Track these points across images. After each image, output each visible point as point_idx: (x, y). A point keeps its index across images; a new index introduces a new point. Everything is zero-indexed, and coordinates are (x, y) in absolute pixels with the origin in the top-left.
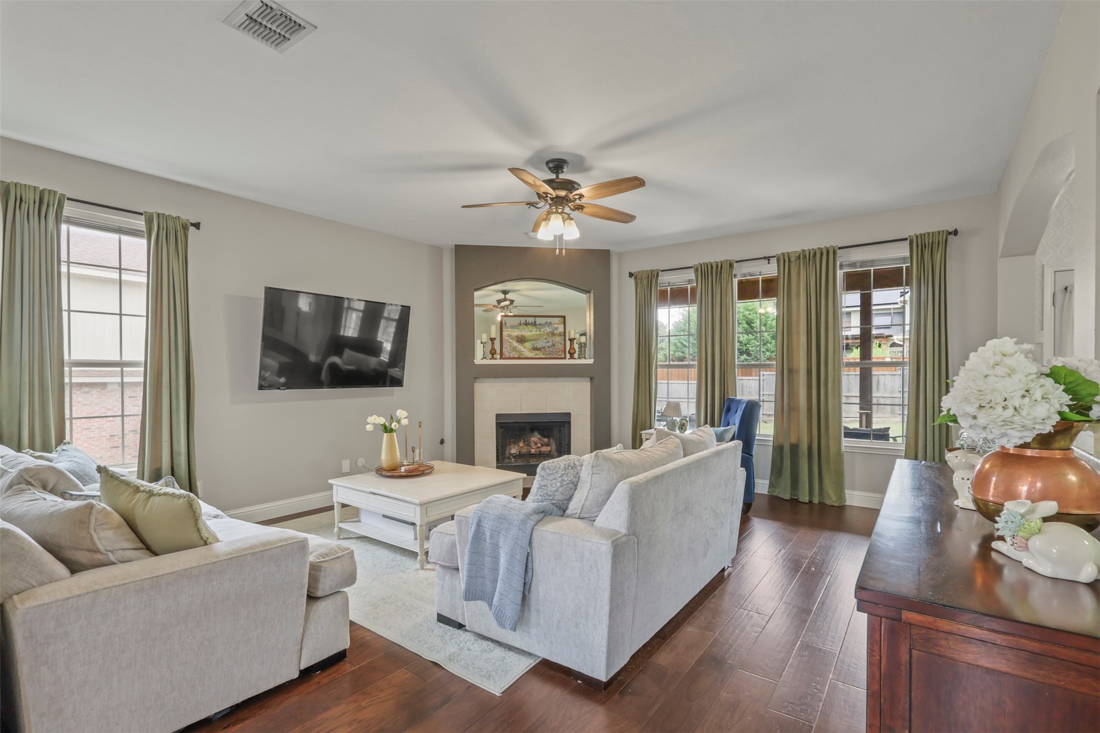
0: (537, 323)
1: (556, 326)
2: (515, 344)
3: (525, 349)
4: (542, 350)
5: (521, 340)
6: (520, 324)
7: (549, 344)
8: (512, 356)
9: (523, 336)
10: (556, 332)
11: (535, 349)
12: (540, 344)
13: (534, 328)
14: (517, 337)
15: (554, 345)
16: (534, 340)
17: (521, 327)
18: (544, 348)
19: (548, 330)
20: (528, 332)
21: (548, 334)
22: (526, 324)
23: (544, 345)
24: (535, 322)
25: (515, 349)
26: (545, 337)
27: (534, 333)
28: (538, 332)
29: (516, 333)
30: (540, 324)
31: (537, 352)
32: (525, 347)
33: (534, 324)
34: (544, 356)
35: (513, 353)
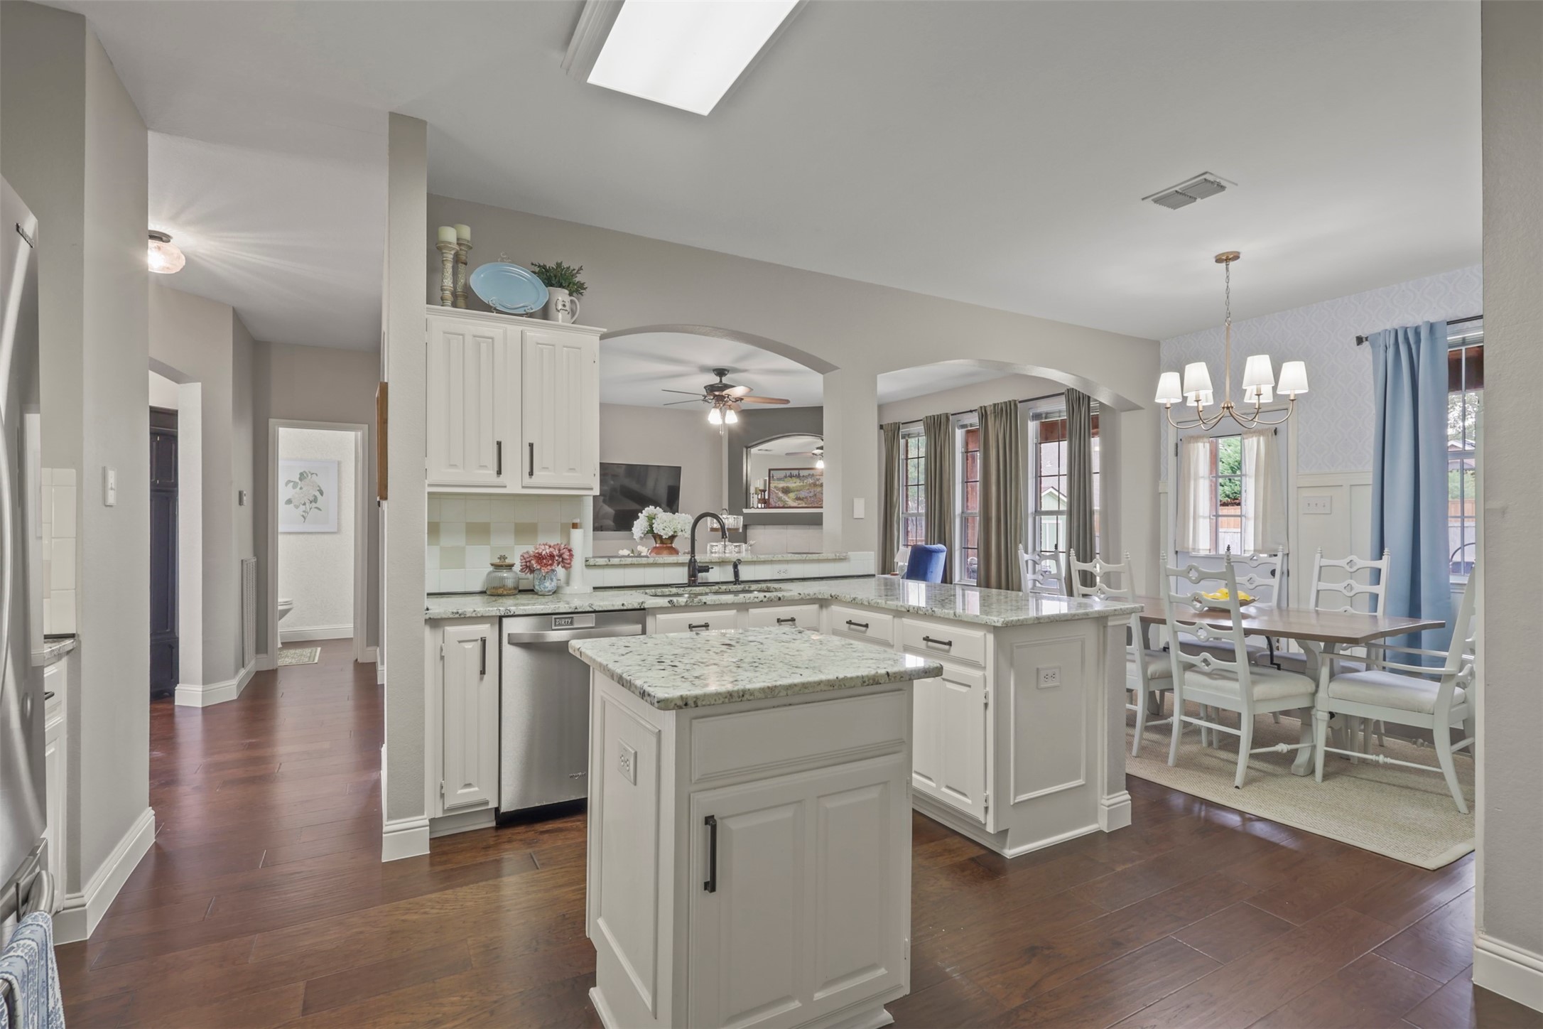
0: (801, 475)
1: (818, 477)
2: (781, 494)
3: (789, 500)
4: (805, 500)
5: (786, 491)
6: (786, 477)
7: (811, 494)
8: (777, 505)
9: (787, 487)
10: (817, 483)
11: (798, 499)
12: (802, 494)
13: (798, 480)
14: (783, 488)
15: (815, 495)
16: (797, 491)
17: (786, 479)
18: (806, 498)
19: (810, 481)
20: (793, 484)
21: (810, 485)
22: (791, 476)
23: (807, 495)
24: (799, 474)
25: (780, 499)
26: (807, 488)
27: (798, 484)
28: (802, 484)
29: (782, 484)
30: (803, 476)
31: (799, 502)
32: (789, 497)
33: (798, 476)
34: (806, 506)
35: (779, 503)
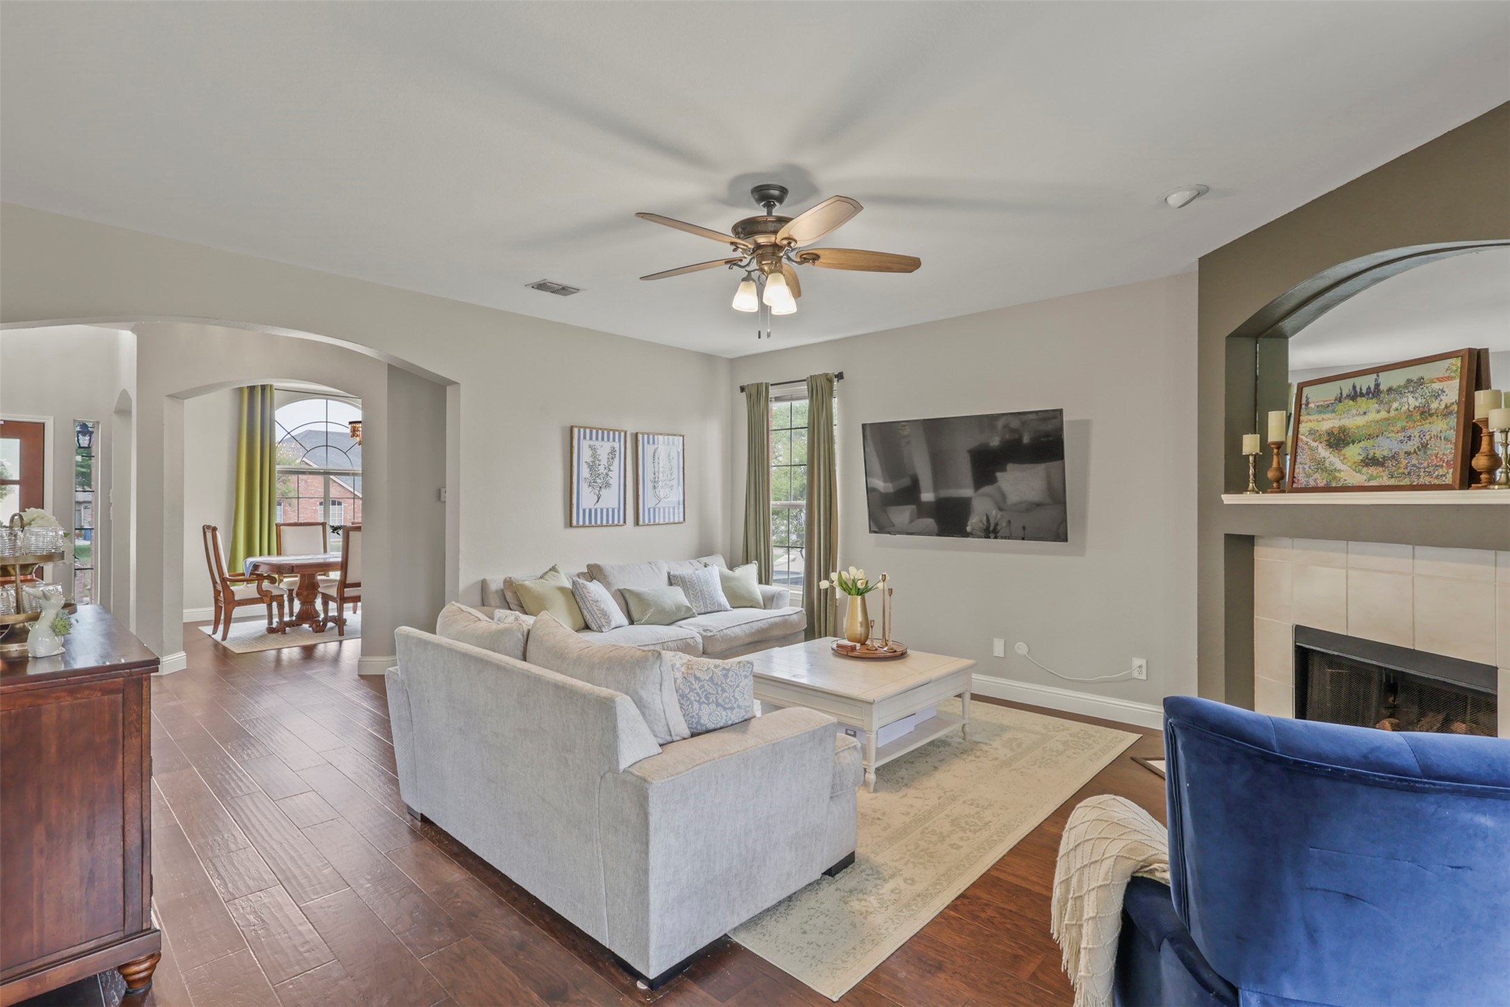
0: (1383, 387)
1: (1436, 386)
2: (1323, 452)
3: (1345, 466)
4: (1389, 463)
5: (1338, 440)
6: (1340, 400)
7: (1411, 446)
8: (1312, 484)
9: (1343, 430)
10: (1434, 405)
11: (1371, 461)
12: (1383, 448)
13: (1373, 405)
14: (1330, 433)
15: (1424, 446)
16: (1369, 437)
17: (1340, 406)
18: (1394, 457)
19: (1412, 401)
20: (1356, 418)
21: (1409, 415)
22: (1355, 395)
23: (1396, 447)
24: (1377, 385)
25: (1320, 465)
26: (1400, 425)
27: (1372, 416)
28: (1383, 414)
29: (1329, 423)
30: (1390, 390)
31: (1373, 470)
32: (1344, 459)
33: (1375, 393)
34: (1392, 482)
35: (1317, 475)
